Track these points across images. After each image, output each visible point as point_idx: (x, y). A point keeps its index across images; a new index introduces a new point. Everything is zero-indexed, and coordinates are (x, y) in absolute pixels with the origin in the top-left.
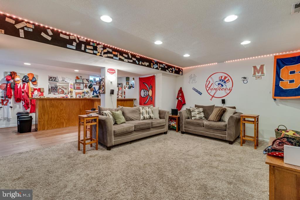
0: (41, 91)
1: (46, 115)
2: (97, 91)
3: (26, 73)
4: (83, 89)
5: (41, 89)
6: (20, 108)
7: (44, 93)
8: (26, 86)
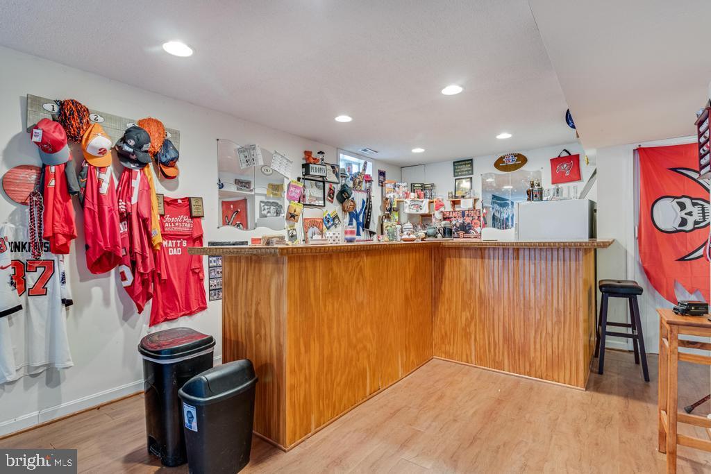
0: (194, 214)
1: (312, 342)
2: (360, 213)
3: (132, 114)
4: (324, 206)
5: (193, 203)
6: (106, 301)
7: (203, 221)
8: (136, 184)
